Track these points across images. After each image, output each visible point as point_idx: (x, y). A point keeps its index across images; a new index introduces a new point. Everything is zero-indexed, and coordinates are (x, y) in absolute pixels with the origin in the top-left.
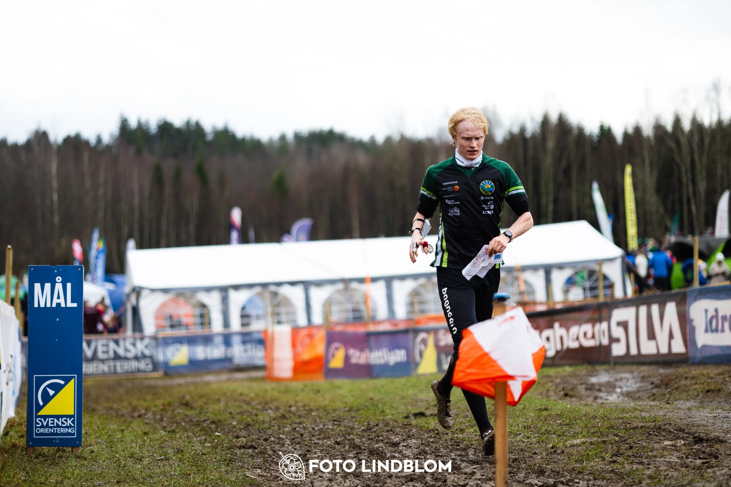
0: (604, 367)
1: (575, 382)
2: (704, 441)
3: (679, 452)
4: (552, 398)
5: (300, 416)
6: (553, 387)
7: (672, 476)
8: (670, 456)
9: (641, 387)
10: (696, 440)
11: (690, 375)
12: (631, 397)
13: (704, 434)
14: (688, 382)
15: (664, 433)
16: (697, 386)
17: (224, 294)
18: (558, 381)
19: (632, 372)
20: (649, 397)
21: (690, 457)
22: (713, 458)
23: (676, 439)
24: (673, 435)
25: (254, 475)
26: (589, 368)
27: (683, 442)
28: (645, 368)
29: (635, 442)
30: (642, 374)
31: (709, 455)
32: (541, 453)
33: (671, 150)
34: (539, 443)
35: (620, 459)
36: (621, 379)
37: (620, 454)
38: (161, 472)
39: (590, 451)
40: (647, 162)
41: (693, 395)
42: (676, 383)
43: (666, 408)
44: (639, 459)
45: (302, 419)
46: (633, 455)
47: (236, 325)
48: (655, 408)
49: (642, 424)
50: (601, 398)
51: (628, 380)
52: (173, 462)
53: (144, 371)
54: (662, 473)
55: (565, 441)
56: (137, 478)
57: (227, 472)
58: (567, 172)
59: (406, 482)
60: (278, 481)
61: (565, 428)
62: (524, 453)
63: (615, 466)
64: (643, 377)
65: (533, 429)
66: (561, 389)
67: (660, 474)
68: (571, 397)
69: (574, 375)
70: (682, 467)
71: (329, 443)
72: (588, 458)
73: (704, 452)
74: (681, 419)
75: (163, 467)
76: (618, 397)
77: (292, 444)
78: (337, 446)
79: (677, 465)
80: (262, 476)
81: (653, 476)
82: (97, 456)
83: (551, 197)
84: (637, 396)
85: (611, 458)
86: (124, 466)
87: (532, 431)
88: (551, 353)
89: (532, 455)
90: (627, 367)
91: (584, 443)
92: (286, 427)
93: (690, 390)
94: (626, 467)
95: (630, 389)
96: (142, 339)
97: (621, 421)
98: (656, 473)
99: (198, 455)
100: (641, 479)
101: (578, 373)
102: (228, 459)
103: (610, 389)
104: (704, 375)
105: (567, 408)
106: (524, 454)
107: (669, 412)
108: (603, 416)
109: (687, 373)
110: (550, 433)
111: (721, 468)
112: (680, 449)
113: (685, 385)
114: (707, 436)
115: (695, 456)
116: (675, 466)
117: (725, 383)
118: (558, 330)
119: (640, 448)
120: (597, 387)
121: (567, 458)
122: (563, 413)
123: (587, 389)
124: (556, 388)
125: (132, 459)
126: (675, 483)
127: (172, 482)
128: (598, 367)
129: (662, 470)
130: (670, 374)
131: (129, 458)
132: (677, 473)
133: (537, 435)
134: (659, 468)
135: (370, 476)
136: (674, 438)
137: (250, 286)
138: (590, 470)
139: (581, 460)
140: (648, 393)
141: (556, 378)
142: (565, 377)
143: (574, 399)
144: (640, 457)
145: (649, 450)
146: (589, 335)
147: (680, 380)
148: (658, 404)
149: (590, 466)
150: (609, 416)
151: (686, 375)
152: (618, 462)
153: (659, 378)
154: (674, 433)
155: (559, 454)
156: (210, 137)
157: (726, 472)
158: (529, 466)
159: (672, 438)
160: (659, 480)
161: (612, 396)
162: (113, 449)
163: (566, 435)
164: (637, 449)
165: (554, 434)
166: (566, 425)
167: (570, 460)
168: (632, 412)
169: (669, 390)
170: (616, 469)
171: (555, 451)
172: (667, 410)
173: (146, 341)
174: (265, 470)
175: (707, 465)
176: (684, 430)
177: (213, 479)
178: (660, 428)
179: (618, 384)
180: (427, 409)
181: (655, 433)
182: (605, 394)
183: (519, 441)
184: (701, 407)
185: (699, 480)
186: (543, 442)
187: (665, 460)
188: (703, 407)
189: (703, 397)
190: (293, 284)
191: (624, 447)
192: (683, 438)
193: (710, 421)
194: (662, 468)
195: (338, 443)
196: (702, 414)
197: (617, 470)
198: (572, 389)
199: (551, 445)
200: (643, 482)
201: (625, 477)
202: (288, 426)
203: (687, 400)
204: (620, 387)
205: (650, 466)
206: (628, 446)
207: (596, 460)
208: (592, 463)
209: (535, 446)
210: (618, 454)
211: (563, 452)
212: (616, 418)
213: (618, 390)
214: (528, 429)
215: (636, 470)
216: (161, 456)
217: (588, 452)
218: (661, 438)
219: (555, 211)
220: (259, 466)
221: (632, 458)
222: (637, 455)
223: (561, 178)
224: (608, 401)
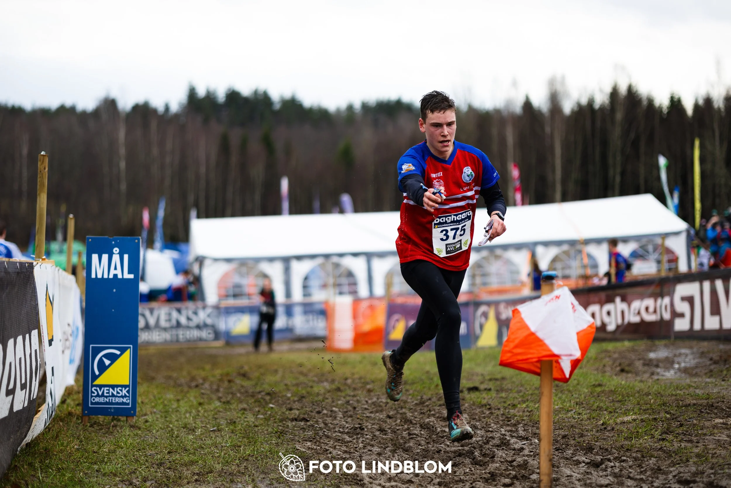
0: (663, 342)
1: (633, 357)
4: (608, 374)
5: (355, 389)
6: (610, 363)
7: (720, 454)
8: (720, 434)
9: (699, 363)
12: (688, 373)
15: (716, 411)
17: (286, 264)
18: (616, 356)
19: (691, 348)
20: (706, 374)
23: (727, 417)
24: (725, 413)
25: (304, 448)
26: (649, 342)
28: (705, 344)
29: (686, 420)
30: (701, 350)
32: (591, 429)
34: (590, 419)
35: (670, 437)
36: (680, 355)
37: (670, 432)
38: (212, 444)
39: (640, 428)
40: (717, 134)
43: (721, 385)
44: (688, 436)
45: (356, 392)
47: (297, 296)
48: (710, 385)
49: (695, 402)
50: (658, 374)
51: (687, 355)
52: (225, 433)
53: (207, 340)
54: (710, 452)
55: (616, 418)
56: (189, 449)
57: (277, 444)
58: (635, 143)
59: (455, 457)
60: (327, 454)
61: (617, 405)
62: (574, 429)
63: (664, 444)
64: (703, 353)
65: (585, 405)
66: (618, 364)
67: (708, 453)
68: (628, 372)
69: (633, 350)
70: (730, 446)
71: (381, 416)
72: (638, 435)
75: (215, 438)
76: (676, 373)
77: (344, 417)
78: (388, 420)
79: (726, 444)
80: (312, 449)
81: (701, 454)
82: (151, 426)
83: (619, 170)
84: (694, 372)
85: (660, 435)
86: (177, 437)
87: (584, 407)
88: (611, 327)
89: (582, 432)
90: (687, 343)
91: (634, 420)
92: (339, 400)
94: (675, 445)
95: (688, 365)
96: (204, 307)
97: (673, 398)
98: (704, 451)
99: (250, 426)
100: (688, 457)
101: (636, 348)
102: (279, 432)
103: (668, 365)
105: (621, 384)
106: (574, 431)
107: (723, 389)
108: (656, 392)
110: (602, 409)
116: (724, 444)
118: (619, 305)
119: (691, 426)
120: (655, 363)
121: (616, 435)
122: (617, 389)
123: (644, 365)
124: (613, 364)
125: (185, 430)
126: (722, 461)
127: (223, 454)
128: (657, 342)
129: (711, 449)
131: (182, 429)
132: (725, 451)
133: (589, 411)
134: (708, 447)
135: (419, 451)
137: (313, 257)
138: (639, 448)
139: (631, 438)
140: (706, 369)
141: (615, 352)
142: (623, 351)
143: (629, 375)
144: (689, 435)
145: (699, 428)
146: (651, 309)
148: (714, 381)
149: (639, 443)
150: (662, 393)
152: (667, 440)
153: (719, 354)
154: (726, 411)
155: (609, 431)
156: (277, 106)
158: (578, 442)
159: (723, 416)
160: (706, 459)
161: (669, 372)
162: (168, 419)
163: (617, 412)
164: (687, 427)
165: (605, 410)
166: (618, 401)
167: (619, 437)
168: (687, 389)
169: (727, 366)
170: (665, 447)
171: (605, 428)
172: (722, 388)
173: (209, 311)
174: (315, 443)
177: (263, 451)
178: (712, 406)
179: (676, 359)
180: (482, 383)
181: (707, 410)
182: (663, 370)
183: (570, 418)
186: (593, 418)
187: (715, 438)
190: (355, 255)
191: (675, 424)
194: (710, 447)
195: (389, 417)
197: (665, 448)
198: (629, 365)
199: (601, 422)
200: (691, 460)
201: (673, 455)
202: (342, 398)
204: (679, 363)
205: (699, 445)
206: (679, 423)
207: (646, 437)
208: (641, 441)
209: (585, 422)
210: (668, 431)
211: (613, 429)
212: (669, 395)
213: (676, 366)
214: (580, 405)
215: (684, 448)
216: (214, 427)
217: (638, 429)
218: (712, 415)
219: (622, 183)
220: (309, 438)
221: (681, 436)
222: (687, 433)
223: (628, 150)
224: (664, 378)
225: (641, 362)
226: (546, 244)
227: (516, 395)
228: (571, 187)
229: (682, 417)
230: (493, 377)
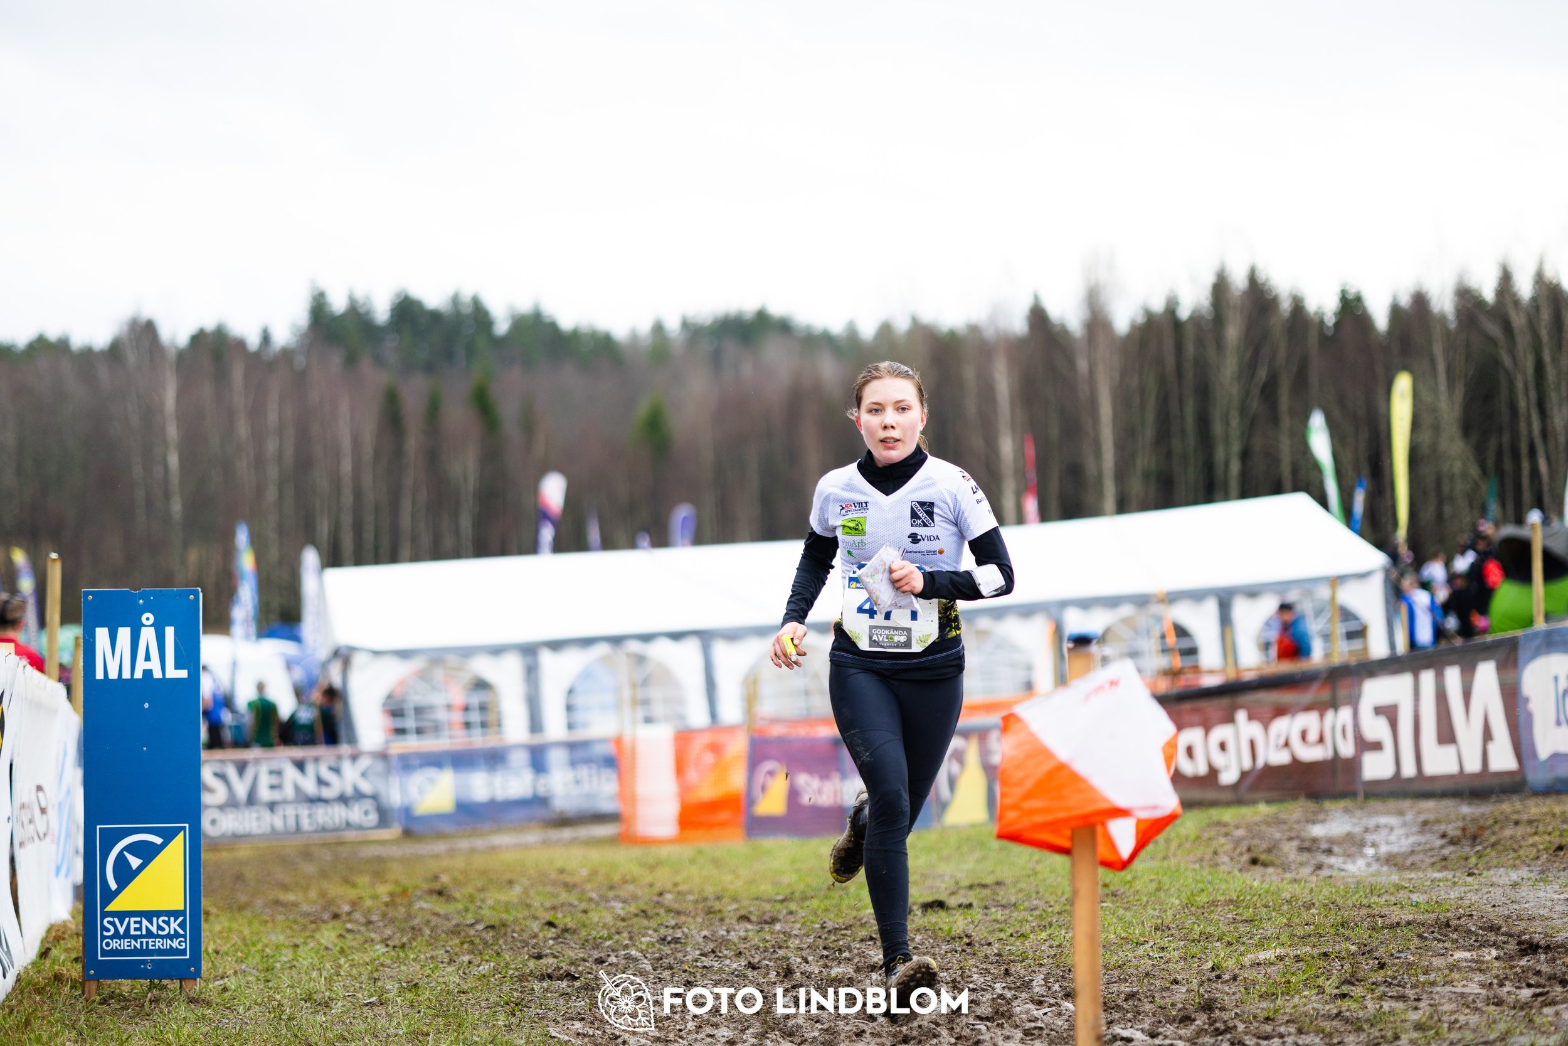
0: (1342, 803)
1: (1278, 835)
2: (1540, 950)
3: (1485, 974)
4: (1223, 868)
5: (679, 913)
6: (1229, 847)
7: (1467, 1024)
8: (1464, 982)
9: (1419, 844)
10: (1523, 947)
11: (1525, 817)
12: (1395, 865)
13: (1542, 936)
14: (1520, 831)
15: (1455, 936)
16: (1537, 838)
17: (530, 659)
18: (1240, 832)
19: (1401, 813)
20: (1433, 864)
21: (1507, 983)
22: (1557, 985)
23: (1479, 947)
24: (1474, 938)
25: (567, 1034)
26: (1311, 805)
27: (1494, 953)
28: (1430, 804)
29: (1392, 955)
30: (1422, 818)
31: (1550, 979)
32: (1187, 980)
33: (1492, 341)
34: (1185, 959)
35: (1357, 991)
36: (1377, 827)
37: (1358, 980)
38: (367, 1030)
39: (1293, 974)
40: (1441, 367)
41: (1527, 857)
42: (1494, 833)
43: (1465, 884)
44: (1397, 988)
45: (683, 918)
46: (1385, 981)
47: (555, 728)
48: (1441, 884)
49: (1411, 917)
50: (1331, 867)
51: (1392, 829)
52: (396, 1009)
53: (360, 828)
54: (1444, 1018)
55: (1241, 955)
57: (509, 1028)
58: (1269, 391)
61: (1243, 928)
62: (1152, 981)
63: (1345, 1004)
64: (1425, 823)
65: (1174, 932)
66: (1244, 849)
67: (1440, 1020)
68: (1265, 865)
69: (1277, 821)
70: (1488, 1005)
71: (735, 966)
72: (1288, 989)
73: (1538, 973)
74: (1494, 906)
75: (372, 1019)
76: (1368, 865)
77: (654, 970)
78: (750, 973)
79: (1478, 1001)
80: (585, 1036)
81: (1424, 1023)
82: (235, 999)
83: (1236, 447)
84: (1408, 862)
85: (1337, 988)
86: (290, 1019)
87: (1172, 935)
88: (1229, 777)
89: (1168, 985)
90: (1392, 804)
91: (1281, 958)
92: (643, 936)
93: (1521, 847)
94: (1369, 1006)
95: (1395, 849)
96: (354, 758)
97: (1364, 911)
98: (1432, 1018)
99: (449, 993)
100: (1398, 1030)
101: (1283, 816)
102: (512, 1002)
103: (1353, 849)
104: (1554, 815)
105: (1251, 888)
106: (1152, 984)
107: (1470, 891)
108: (1326, 901)
109: (1518, 812)
110: (1211, 939)
112: (1488, 968)
113: (1512, 837)
114: (1548, 939)
115: (1519, 981)
116: (1474, 1001)
118: (1245, 727)
119: (1401, 967)
120: (1324, 846)
121: (1243, 990)
122: (1241, 898)
123: (1301, 849)
124: (1235, 849)
125: (308, 1004)
126: (1472, 1037)
128: (1328, 804)
129: (1446, 1012)
130: (1483, 815)
131: (303, 1002)
132: (1477, 1016)
133: (1183, 943)
134: (1440, 1008)
135: (816, 1034)
136: (1477, 944)
137: (587, 642)
138: (1291, 1014)
139: (1274, 994)
140: (1433, 856)
141: (1237, 827)
142: (1256, 824)
143: (1270, 870)
144: (1399, 985)
145: (1419, 971)
146: (1313, 736)
147: (1502, 828)
148: (1450, 876)
149: (1292, 1005)
150: (1340, 902)
151: (1516, 817)
152: (1352, 997)
153: (1460, 824)
154: (1477, 935)
155: (1227, 981)
156: (502, 329)
158: (1160, 1007)
159: (1472, 946)
160: (1437, 1033)
161: (1354, 863)
162: (270, 984)
163: (1244, 943)
164: (1395, 969)
165: (1218, 941)
166: (1247, 921)
167: (1249, 993)
168: (1392, 894)
169: (1479, 848)
170: (1347, 1010)
171: (1218, 977)
172: (1467, 888)
173: (364, 763)
174: (592, 1023)
175: (1543, 998)
176: (1499, 928)
177: (476, 1042)
178: (1448, 925)
179: (1369, 838)
180: (953, 893)
181: (1436, 935)
182: (1341, 860)
183: (1142, 957)
184: (1541, 880)
185: (1525, 1031)
186: (1193, 957)
187: (1454, 989)
188: (1545, 881)
189: (1548, 860)
190: (677, 636)
191: (1366, 965)
192: (1495, 945)
193: (1557, 908)
194: (1447, 1007)
195: (752, 966)
196: (1542, 894)
197: (1348, 1014)
198: (1269, 851)
199: (1210, 964)
200: (1403, 1036)
201: (1365, 1027)
202: (650, 932)
203: (1514, 866)
204: (1374, 845)
205: (1422, 1004)
206: (1377, 962)
207: (1306, 993)
208: (1296, 1000)
209: (1175, 966)
210: (1355, 978)
211: (1235, 978)
212: (1355, 906)
213: (1370, 851)
214: (1163, 931)
215: (1390, 1012)
216: (372, 996)
217: (1288, 976)
218: (1448, 945)
219: (1244, 475)
220: (580, 1014)
221: (1382, 988)
222: (1395, 982)
223: (1255, 405)
224: (1343, 873)
225: (1295, 843)
226: (1086, 604)
227: (1026, 914)
228: (1136, 486)
229: (1382, 950)
230: (976, 882)
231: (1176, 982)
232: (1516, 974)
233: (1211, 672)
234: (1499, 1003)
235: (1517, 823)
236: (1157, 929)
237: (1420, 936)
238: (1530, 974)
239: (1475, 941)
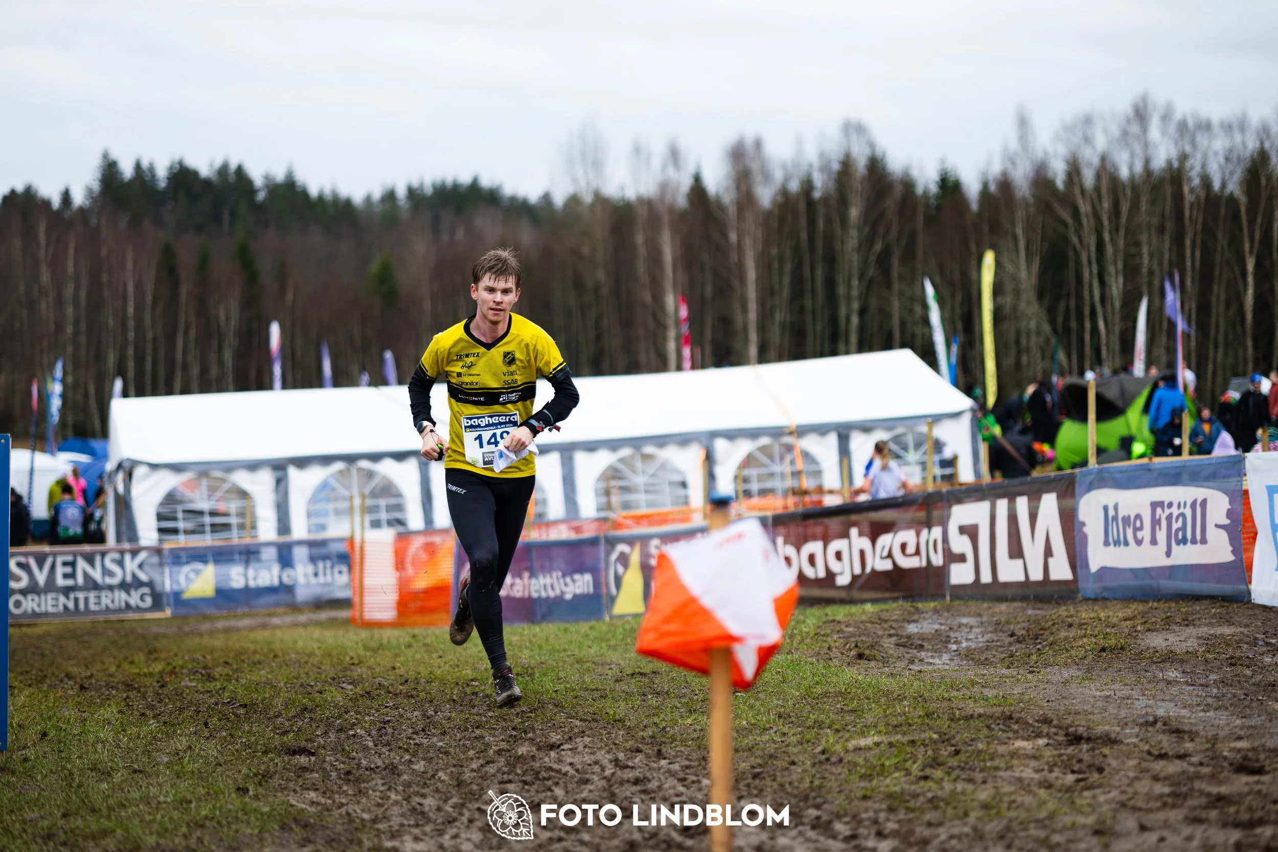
0: (931, 604)
1: (880, 633)
2: (1083, 741)
3: (1038, 761)
4: (835, 662)
6: (840, 643)
7: (1023, 803)
8: (1022, 768)
9: (993, 641)
10: (1070, 738)
11: (1077, 620)
12: (972, 659)
13: (1085, 729)
14: (1072, 633)
15: (1016, 727)
16: (1085, 640)
17: (280, 473)
18: (851, 629)
19: (978, 614)
20: (1002, 660)
21: (1056, 769)
22: (1095, 771)
24: (1031, 729)
25: (304, 803)
26: (907, 605)
27: (1047, 742)
28: (1003, 607)
29: (965, 743)
30: (996, 617)
31: (1089, 766)
32: (803, 762)
33: (1064, 223)
34: (802, 744)
35: (938, 773)
36: (960, 626)
37: (938, 764)
38: (141, 798)
39: (888, 758)
40: (1022, 244)
41: (1077, 656)
42: (1052, 634)
43: (1027, 681)
44: (968, 772)
45: (400, 700)
47: (300, 530)
48: (1008, 680)
49: (981, 711)
50: (921, 661)
51: (971, 627)
52: (165, 779)
53: (138, 609)
54: (1005, 799)
55: (847, 740)
56: (100, 809)
57: (257, 797)
58: (883, 260)
61: (849, 718)
62: (775, 762)
63: (927, 785)
64: (997, 624)
65: (794, 719)
66: (853, 645)
67: (1001, 801)
68: (869, 659)
69: (879, 619)
70: (1040, 787)
71: (440, 744)
72: (883, 771)
73: (1080, 761)
74: (1048, 701)
75: (146, 787)
76: (951, 659)
77: (376, 745)
79: (1032, 784)
80: (318, 804)
81: (989, 803)
82: (34, 768)
83: (856, 305)
84: (982, 657)
85: (921, 770)
86: (79, 786)
87: (792, 722)
88: (843, 580)
89: (787, 766)
90: (972, 606)
91: (877, 744)
93: (1072, 647)
94: (946, 787)
95: (973, 645)
96: (134, 553)
97: (945, 704)
98: (995, 798)
100: (969, 808)
101: (885, 616)
102: (260, 774)
103: (940, 646)
104: (1100, 620)
105: (856, 681)
106: (775, 764)
107: (1030, 687)
108: (916, 695)
109: (1071, 616)
110: (823, 726)
111: (1107, 790)
112: (1041, 756)
113: (1066, 638)
114: (1089, 731)
115: (1065, 768)
116: (1029, 785)
117: (1134, 634)
118: (856, 541)
119: (972, 754)
120: (917, 642)
121: (847, 772)
122: (848, 691)
123: (898, 645)
124: (845, 645)
125: (94, 774)
126: (1026, 815)
127: (159, 817)
128: (921, 605)
129: (1006, 794)
130: (1044, 617)
131: (90, 771)
132: (1031, 797)
133: (800, 729)
134: (1002, 790)
136: (1033, 735)
137: (326, 460)
138: (884, 793)
139: (871, 775)
140: (1002, 652)
141: (848, 624)
142: (862, 622)
143: (873, 664)
144: (970, 769)
145: (987, 757)
146: (911, 549)
147: (1058, 630)
148: (1015, 673)
149: (885, 785)
150: (926, 695)
151: (1069, 620)
152: (932, 779)
153: (1026, 625)
154: (1034, 727)
155: (834, 763)
156: (261, 196)
157: (1114, 797)
158: (780, 785)
159: (1029, 736)
160: (999, 811)
161: (940, 657)
162: (63, 755)
163: (848, 731)
164: (967, 755)
165: (828, 728)
166: (852, 711)
167: (852, 774)
168: (968, 688)
169: (1039, 646)
170: (929, 791)
171: (828, 760)
172: (1028, 685)
173: (142, 556)
174: (324, 793)
175: (1083, 783)
176: (1051, 721)
177: (230, 810)
178: (1011, 718)
179: (953, 635)
181: (1001, 726)
182: (929, 654)
183: (768, 741)
184: (1087, 678)
185: (1068, 811)
186: (808, 742)
187: (1013, 774)
188: (1090, 679)
189: (1094, 660)
190: (400, 456)
191: (945, 752)
192: (1048, 736)
193: (1099, 704)
194: (1007, 789)
196: (1087, 691)
197: (929, 793)
198: (872, 647)
199: (819, 749)
201: (942, 804)
203: (1066, 665)
204: (956, 641)
205: (987, 786)
206: (953, 748)
207: (897, 775)
208: (888, 781)
209: (793, 749)
210: (935, 763)
211: (841, 760)
212: (938, 699)
213: (954, 647)
214: (785, 718)
215: (962, 793)
217: (883, 759)
218: (1010, 735)
219: (862, 328)
220: (314, 784)
221: (957, 772)
222: (967, 767)
223: (871, 272)
224: (930, 668)
225: (894, 640)
226: (732, 435)
228: (775, 336)
229: (958, 737)
230: (637, 670)
231: (793, 763)
232: (1063, 761)
233: (831, 492)
234: (1049, 786)
235: (1070, 626)
236: (780, 717)
237: (988, 727)
238: (1074, 761)
239: (1033, 732)
